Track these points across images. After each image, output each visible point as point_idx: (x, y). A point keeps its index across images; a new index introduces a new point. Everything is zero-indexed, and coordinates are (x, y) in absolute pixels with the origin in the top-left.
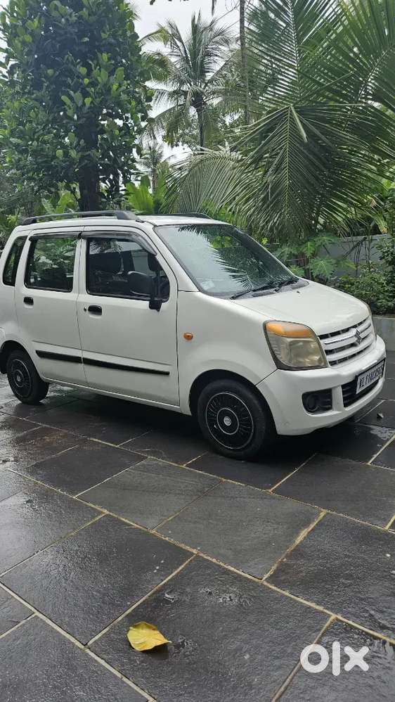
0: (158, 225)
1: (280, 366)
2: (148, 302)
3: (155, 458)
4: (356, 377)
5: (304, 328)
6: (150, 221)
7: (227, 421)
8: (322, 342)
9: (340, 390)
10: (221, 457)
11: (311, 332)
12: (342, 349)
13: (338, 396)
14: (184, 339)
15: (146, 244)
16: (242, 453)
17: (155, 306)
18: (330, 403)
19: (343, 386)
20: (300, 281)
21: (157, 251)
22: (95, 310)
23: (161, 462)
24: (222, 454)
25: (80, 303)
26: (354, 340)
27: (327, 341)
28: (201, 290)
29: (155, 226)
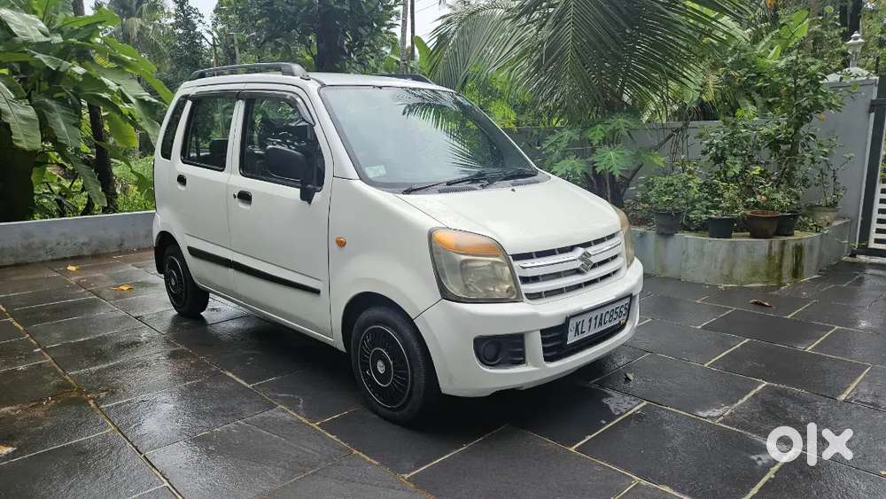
0: (327, 84)
1: (445, 294)
2: (299, 190)
3: (286, 409)
4: (568, 320)
5: (489, 241)
6: (317, 78)
7: (381, 368)
8: (516, 264)
9: (538, 336)
10: (376, 416)
11: (497, 248)
12: (558, 275)
13: (535, 345)
14: (336, 245)
15: (305, 110)
16: (397, 414)
17: (307, 196)
18: (522, 354)
19: (543, 332)
20: (539, 174)
21: (316, 121)
22: (245, 197)
23: (291, 415)
24: (376, 412)
25: (231, 186)
26: (578, 264)
27: (528, 263)
28: (363, 177)
29: (323, 85)
